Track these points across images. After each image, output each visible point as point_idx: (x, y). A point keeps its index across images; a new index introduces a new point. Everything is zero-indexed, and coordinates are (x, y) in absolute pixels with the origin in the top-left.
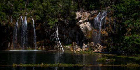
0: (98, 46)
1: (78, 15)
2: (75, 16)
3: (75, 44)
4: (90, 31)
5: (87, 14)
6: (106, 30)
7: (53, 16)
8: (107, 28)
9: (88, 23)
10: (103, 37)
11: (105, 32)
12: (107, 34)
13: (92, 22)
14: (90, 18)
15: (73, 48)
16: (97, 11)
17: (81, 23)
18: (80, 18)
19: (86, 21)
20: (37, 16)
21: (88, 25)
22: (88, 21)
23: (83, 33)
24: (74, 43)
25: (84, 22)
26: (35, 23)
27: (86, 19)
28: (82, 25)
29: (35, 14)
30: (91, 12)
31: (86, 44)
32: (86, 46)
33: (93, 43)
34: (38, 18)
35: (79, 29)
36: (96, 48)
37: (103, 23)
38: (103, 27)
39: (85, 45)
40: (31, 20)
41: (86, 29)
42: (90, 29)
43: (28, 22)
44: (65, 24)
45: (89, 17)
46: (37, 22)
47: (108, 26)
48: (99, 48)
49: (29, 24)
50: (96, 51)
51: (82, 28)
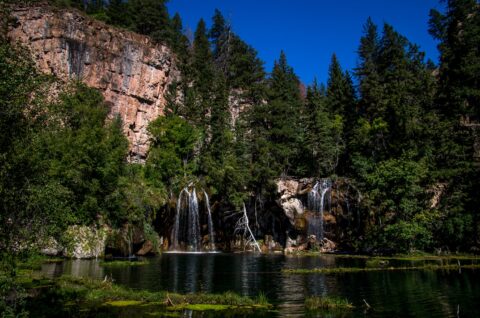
0: (326, 242)
1: (281, 185)
2: (275, 187)
3: (269, 240)
4: (302, 215)
5: (294, 184)
6: (333, 214)
7: (238, 188)
8: (334, 209)
9: (296, 200)
10: (328, 226)
11: (330, 217)
12: (333, 220)
13: (304, 198)
14: (301, 192)
15: (267, 245)
16: (312, 179)
17: (284, 201)
18: (283, 192)
19: (293, 197)
20: (212, 188)
21: (296, 203)
22: (298, 196)
23: (288, 219)
24: (267, 237)
25: (289, 199)
26: (210, 200)
27: (294, 192)
28: (286, 205)
29: (208, 185)
30: (302, 180)
31: (294, 238)
32: (294, 242)
33: (314, 236)
34: (214, 191)
35: (281, 210)
36: (321, 245)
37: (326, 200)
38: (327, 208)
39: (290, 241)
40: (204, 195)
41: (295, 211)
42: (300, 211)
43: (198, 199)
44: (258, 204)
45: (298, 190)
46: (213, 199)
47: (336, 206)
48: (328, 245)
49: (202, 203)
50: (324, 250)
51: (287, 210)
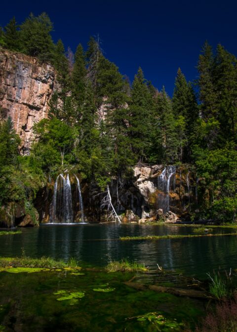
0: (170, 214)
1: (136, 171)
2: (132, 173)
3: (130, 213)
4: (154, 193)
5: (147, 170)
6: (177, 192)
7: (103, 173)
8: (177, 189)
9: (149, 182)
10: (173, 202)
11: (174, 195)
12: (177, 197)
13: (155, 181)
14: (153, 176)
15: (128, 217)
16: (161, 166)
17: (139, 183)
18: (138, 176)
19: (146, 180)
20: (82, 174)
21: (149, 185)
22: (150, 179)
23: (143, 197)
24: (128, 211)
25: (143, 181)
26: (81, 183)
27: (147, 176)
28: (141, 186)
29: (79, 172)
30: (153, 167)
31: (147, 211)
32: (148, 215)
33: (161, 210)
34: (84, 176)
35: (137, 191)
36: (167, 217)
37: (171, 182)
38: (172, 188)
39: (145, 214)
40: (76, 179)
41: (148, 191)
42: (152, 190)
43: (71, 182)
44: (119, 185)
45: (150, 174)
46: (83, 182)
47: (179, 186)
48: (171, 216)
49: (74, 185)
50: (168, 221)
51: (142, 190)
